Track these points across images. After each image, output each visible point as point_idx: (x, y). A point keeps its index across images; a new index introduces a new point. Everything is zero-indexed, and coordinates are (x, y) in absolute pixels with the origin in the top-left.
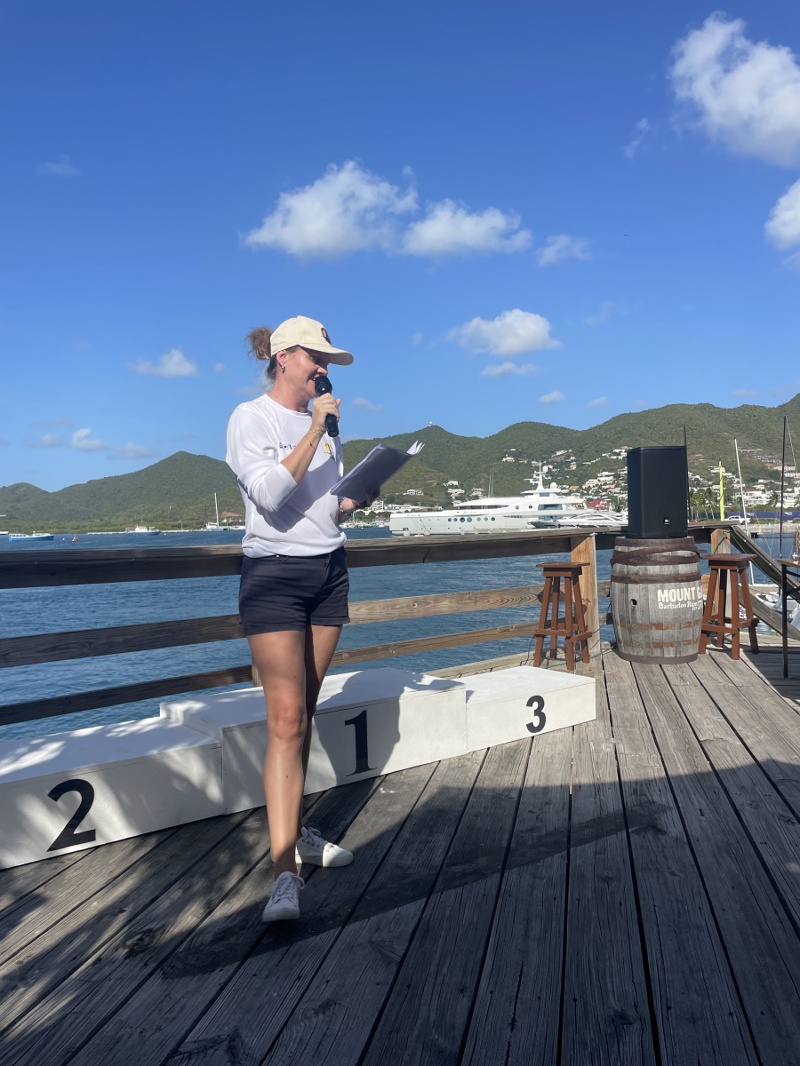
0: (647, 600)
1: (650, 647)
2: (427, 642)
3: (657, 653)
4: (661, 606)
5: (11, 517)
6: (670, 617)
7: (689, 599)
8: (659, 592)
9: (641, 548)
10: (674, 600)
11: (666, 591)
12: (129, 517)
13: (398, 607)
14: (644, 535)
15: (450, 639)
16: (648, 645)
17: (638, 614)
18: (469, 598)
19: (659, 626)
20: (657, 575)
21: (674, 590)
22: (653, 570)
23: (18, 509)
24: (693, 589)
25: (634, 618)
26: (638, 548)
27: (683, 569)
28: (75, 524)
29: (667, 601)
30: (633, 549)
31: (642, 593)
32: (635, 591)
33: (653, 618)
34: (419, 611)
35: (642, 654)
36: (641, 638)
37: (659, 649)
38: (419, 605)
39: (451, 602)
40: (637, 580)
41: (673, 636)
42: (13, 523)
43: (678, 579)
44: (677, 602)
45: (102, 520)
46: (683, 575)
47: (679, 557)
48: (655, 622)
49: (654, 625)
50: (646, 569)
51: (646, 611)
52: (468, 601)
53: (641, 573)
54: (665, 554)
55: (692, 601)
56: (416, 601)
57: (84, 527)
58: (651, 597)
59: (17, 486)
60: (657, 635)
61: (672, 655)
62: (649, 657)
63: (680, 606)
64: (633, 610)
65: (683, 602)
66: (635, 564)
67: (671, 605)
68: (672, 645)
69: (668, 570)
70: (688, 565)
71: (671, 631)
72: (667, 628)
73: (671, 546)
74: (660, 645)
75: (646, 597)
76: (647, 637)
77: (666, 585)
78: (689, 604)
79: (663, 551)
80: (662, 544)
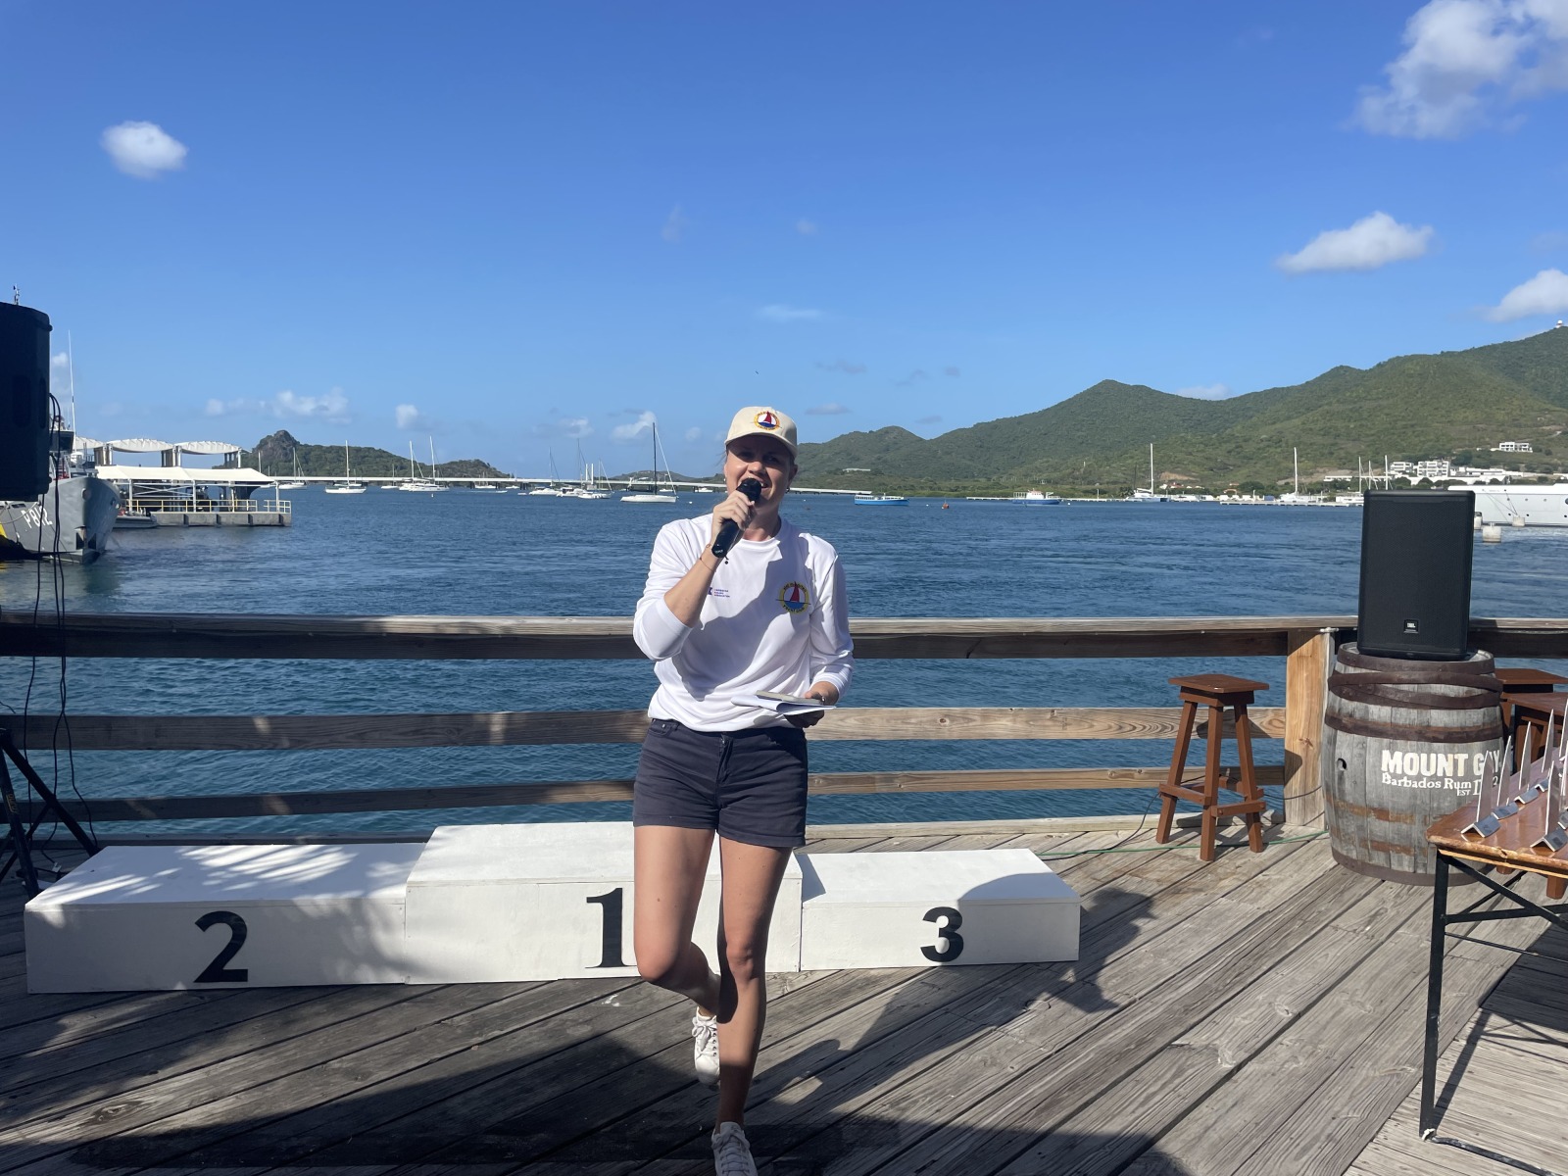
0: (1364, 763)
1: (1366, 847)
2: (967, 778)
3: (1379, 859)
4: (1386, 779)
5: (876, 473)
6: (1404, 802)
7: (1450, 773)
8: (1386, 753)
9: (1364, 671)
10: (1414, 773)
11: (1398, 754)
12: (1026, 476)
13: (913, 721)
15: (1010, 777)
16: (1363, 842)
17: (1348, 786)
18: (1053, 718)
19: (1382, 813)
20: (1385, 724)
21: (1414, 756)
22: (1378, 713)
23: (885, 462)
24: (1462, 757)
25: (1342, 792)
26: (1358, 671)
27: (1440, 718)
28: (953, 483)
29: (1399, 772)
30: (1351, 670)
31: (1356, 751)
32: (1347, 745)
33: (1373, 798)
34: (952, 731)
35: (1354, 855)
36: (1352, 829)
37: (1382, 855)
38: (952, 721)
39: (1014, 721)
40: (1350, 726)
41: (1409, 837)
42: (878, 479)
43: (1428, 736)
44: (1419, 777)
45: (989, 479)
46: (1438, 730)
47: (1434, 696)
48: (1376, 805)
49: (1374, 810)
50: (1367, 711)
51: (1361, 783)
52: (1049, 723)
53: (1357, 715)
54: (1405, 687)
55: (1455, 777)
56: (946, 716)
57: (965, 488)
58: (1370, 760)
59: (887, 431)
60: (1380, 828)
61: (1407, 868)
62: (1363, 863)
63: (1424, 784)
64: (1341, 777)
65: (1434, 778)
66: (1351, 699)
67: (1405, 779)
68: (1406, 850)
69: (1408, 716)
70: (1455, 712)
71: (1400, 826)
72: (1398, 820)
73: (1416, 675)
74: (1384, 846)
75: (1363, 757)
76: (1361, 828)
77: (1400, 742)
78: (1448, 784)
79: (1401, 682)
80: (1400, 668)
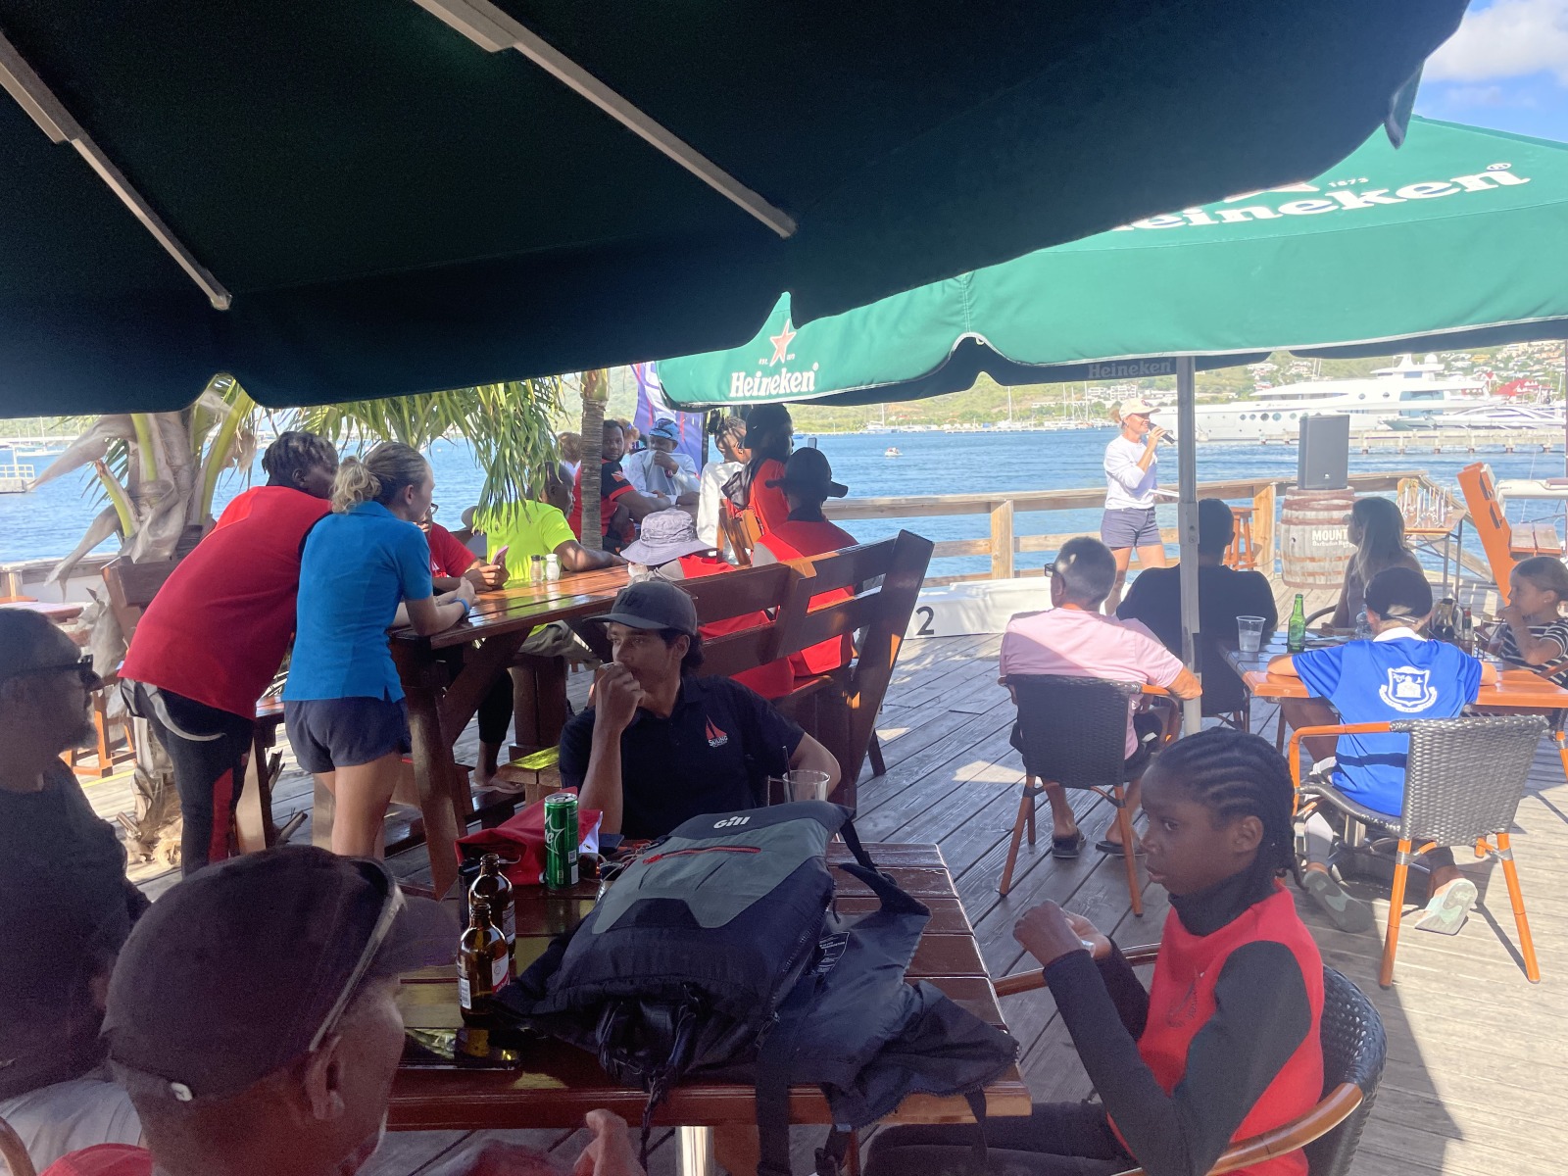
0: (1304, 538)
3: (1310, 580)
4: (1315, 543)
6: (1322, 553)
8: (1314, 532)
9: (1302, 496)
10: (1326, 539)
11: (1320, 532)
14: (1306, 487)
16: (1303, 574)
17: (1296, 549)
19: (1312, 559)
20: (1314, 519)
21: (1326, 532)
22: (1310, 515)
25: (1293, 553)
26: (1299, 497)
27: (1337, 514)
29: (1320, 539)
30: (1296, 498)
31: (1301, 533)
32: (1295, 531)
33: (1308, 553)
35: (1298, 581)
36: (1298, 569)
37: (1312, 577)
40: (1297, 522)
41: (1324, 568)
43: (1331, 522)
44: (1329, 541)
46: (1335, 519)
47: (1334, 505)
48: (1309, 556)
49: (1309, 558)
50: (1306, 514)
51: (1303, 547)
53: (1300, 517)
54: (1322, 502)
58: (1307, 536)
60: (1310, 566)
61: (1323, 582)
62: (1304, 584)
63: (1331, 544)
64: (1293, 546)
65: (1334, 541)
67: (1323, 543)
68: (1323, 574)
69: (1323, 515)
70: (1341, 511)
71: (1322, 564)
72: (1319, 561)
73: (1327, 497)
74: (1312, 574)
75: (1303, 536)
76: (1303, 568)
77: (1320, 526)
78: (1340, 543)
79: (1320, 500)
80: (1320, 494)
